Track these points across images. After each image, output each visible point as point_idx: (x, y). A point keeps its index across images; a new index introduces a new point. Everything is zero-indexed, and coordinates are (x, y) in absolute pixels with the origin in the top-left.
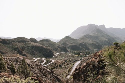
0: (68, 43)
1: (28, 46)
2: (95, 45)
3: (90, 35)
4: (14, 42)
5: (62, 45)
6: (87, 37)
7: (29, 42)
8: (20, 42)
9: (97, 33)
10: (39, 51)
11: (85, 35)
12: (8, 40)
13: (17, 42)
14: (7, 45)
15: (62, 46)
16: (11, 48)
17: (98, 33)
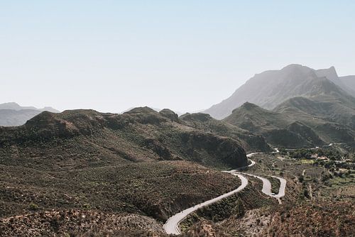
0: (258, 123)
1: (170, 136)
2: (333, 129)
3: (306, 100)
4: (132, 122)
5: (245, 131)
6: (298, 104)
7: (168, 124)
8: (145, 121)
9: (323, 94)
10: (205, 149)
11: (291, 100)
12: (118, 117)
13: (138, 121)
14: (120, 132)
15: (246, 133)
16: (132, 139)
17: (326, 93)
